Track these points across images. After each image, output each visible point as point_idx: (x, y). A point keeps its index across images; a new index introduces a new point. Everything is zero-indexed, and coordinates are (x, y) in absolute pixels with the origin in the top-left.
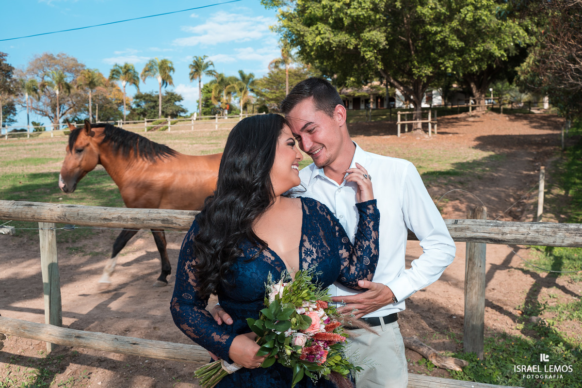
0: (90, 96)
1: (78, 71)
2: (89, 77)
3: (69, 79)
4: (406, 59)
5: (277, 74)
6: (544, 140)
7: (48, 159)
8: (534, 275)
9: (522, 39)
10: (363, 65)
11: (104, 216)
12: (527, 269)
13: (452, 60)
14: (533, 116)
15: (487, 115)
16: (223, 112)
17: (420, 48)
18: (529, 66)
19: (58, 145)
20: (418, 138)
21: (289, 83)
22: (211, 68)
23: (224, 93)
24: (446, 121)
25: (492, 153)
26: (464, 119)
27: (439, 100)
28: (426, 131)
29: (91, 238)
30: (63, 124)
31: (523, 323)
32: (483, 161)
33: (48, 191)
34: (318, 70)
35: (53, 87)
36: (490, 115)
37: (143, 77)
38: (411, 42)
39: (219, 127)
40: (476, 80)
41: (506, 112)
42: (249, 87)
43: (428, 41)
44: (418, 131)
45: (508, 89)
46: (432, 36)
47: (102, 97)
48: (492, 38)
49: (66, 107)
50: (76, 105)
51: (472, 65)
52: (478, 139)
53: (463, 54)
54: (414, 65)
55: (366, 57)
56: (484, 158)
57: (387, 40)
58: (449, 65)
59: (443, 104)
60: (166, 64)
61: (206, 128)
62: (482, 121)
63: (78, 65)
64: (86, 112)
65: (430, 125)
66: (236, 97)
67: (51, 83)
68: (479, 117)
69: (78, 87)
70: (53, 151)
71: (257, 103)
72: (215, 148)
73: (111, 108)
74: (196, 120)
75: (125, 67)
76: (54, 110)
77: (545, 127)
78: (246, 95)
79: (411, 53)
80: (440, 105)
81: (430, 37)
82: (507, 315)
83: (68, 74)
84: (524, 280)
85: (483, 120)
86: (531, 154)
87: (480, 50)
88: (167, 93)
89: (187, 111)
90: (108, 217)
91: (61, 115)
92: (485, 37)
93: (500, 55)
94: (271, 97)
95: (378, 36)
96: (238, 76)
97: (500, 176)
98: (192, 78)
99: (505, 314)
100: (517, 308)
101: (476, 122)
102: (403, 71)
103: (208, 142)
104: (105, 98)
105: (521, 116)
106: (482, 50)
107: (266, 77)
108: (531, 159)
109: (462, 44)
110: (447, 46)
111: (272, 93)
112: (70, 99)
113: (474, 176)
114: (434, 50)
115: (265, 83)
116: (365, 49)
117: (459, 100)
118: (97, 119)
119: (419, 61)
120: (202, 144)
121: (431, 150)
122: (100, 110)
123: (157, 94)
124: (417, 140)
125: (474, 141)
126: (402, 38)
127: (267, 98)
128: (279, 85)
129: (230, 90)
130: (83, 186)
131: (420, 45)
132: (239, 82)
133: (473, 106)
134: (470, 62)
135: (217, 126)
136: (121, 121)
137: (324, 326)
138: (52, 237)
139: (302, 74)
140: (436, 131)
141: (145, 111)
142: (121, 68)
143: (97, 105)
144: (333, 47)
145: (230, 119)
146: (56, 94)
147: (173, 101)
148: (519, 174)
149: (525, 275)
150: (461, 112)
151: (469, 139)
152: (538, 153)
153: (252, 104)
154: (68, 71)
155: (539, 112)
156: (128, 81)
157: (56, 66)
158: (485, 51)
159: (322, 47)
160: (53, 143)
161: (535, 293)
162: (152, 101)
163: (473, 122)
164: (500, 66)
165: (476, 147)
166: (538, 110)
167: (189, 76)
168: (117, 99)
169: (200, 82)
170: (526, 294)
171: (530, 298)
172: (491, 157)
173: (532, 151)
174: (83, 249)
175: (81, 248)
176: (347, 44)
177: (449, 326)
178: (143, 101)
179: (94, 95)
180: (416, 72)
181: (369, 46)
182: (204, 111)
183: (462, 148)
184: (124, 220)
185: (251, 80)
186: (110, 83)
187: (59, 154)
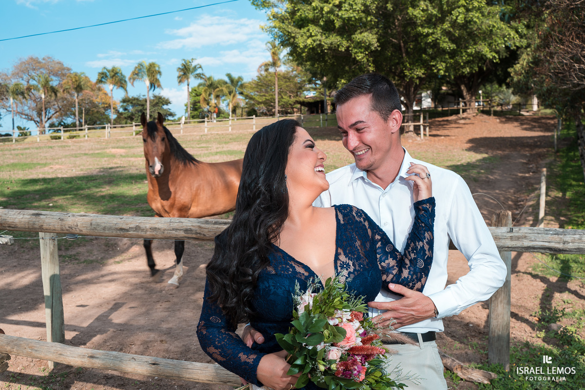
0: (77, 100)
1: (64, 75)
2: (76, 81)
3: (55, 82)
4: (397, 61)
5: (266, 77)
6: (536, 142)
7: (35, 164)
8: (544, 280)
9: (513, 41)
10: (355, 68)
11: (120, 226)
12: (536, 273)
13: (444, 62)
14: (524, 118)
15: (478, 117)
16: (211, 115)
17: (412, 50)
18: (522, 68)
19: (45, 150)
20: (410, 141)
21: (279, 86)
22: (199, 71)
23: (212, 97)
24: (437, 123)
25: (485, 155)
26: (455, 122)
27: (429, 102)
28: (418, 134)
29: (85, 246)
30: (49, 128)
31: (544, 331)
32: (478, 163)
33: (37, 196)
34: (308, 73)
35: (39, 90)
36: (481, 117)
37: (132, 81)
38: (402, 44)
39: (208, 131)
40: (466, 82)
41: (496, 114)
42: (238, 90)
43: (420, 44)
44: (410, 133)
45: (498, 91)
46: (424, 38)
47: (89, 101)
48: (483, 40)
49: (52, 111)
50: (62, 109)
51: (463, 67)
52: (471, 141)
53: (455, 57)
54: (405, 67)
55: (358, 58)
56: (478, 161)
57: (378, 41)
58: (441, 68)
59: (433, 106)
60: (154, 67)
61: (195, 132)
62: (473, 124)
63: (64, 69)
64: (73, 117)
65: (422, 128)
66: (225, 100)
67: (37, 86)
68: (469, 119)
69: (64, 91)
70: (41, 156)
71: (246, 106)
72: (206, 152)
73: (98, 112)
74: (185, 123)
75: (113, 71)
76: (40, 115)
77: (535, 129)
78: (235, 98)
79: (402, 55)
80: (430, 108)
81: (421, 39)
82: (524, 322)
83: (54, 78)
84: (535, 284)
85: (473, 122)
86: (525, 156)
87: (472, 52)
88: (155, 97)
89: (175, 115)
90: (124, 226)
91: (46, 119)
92: (476, 39)
93: (491, 57)
94: (261, 101)
95: (370, 38)
96: (227, 79)
97: (496, 178)
98: (180, 82)
99: (522, 322)
100: (534, 315)
101: (467, 124)
102: (394, 73)
103: (198, 146)
104: (92, 102)
105: (511, 118)
106: (474, 52)
107: (255, 81)
108: (525, 161)
109: (453, 46)
110: (439, 48)
111: (261, 96)
112: (56, 103)
113: (470, 178)
114: (425, 52)
115: (254, 86)
116: (356, 50)
117: (449, 102)
118: (83, 124)
119: (411, 62)
120: (193, 148)
121: (425, 152)
122: (87, 114)
123: (144, 97)
124: (409, 143)
125: (467, 143)
126: (393, 40)
127: (256, 101)
128: (268, 87)
129: (219, 94)
130: (73, 191)
131: (411, 47)
132: (227, 85)
133: (464, 108)
134: (462, 64)
135: (206, 130)
136: (109, 124)
137: (360, 339)
138: (54, 247)
139: (291, 76)
140: (428, 133)
141: (132, 114)
142: (109, 71)
143: (84, 109)
144: (325, 49)
145: (218, 122)
146: (41, 98)
147: (161, 105)
148: (514, 177)
149: (535, 280)
150: (451, 115)
151: (461, 141)
152: (531, 155)
153: (240, 107)
154: (53, 75)
155: (528, 114)
156: (115, 85)
157: (41, 70)
158: (478, 53)
159: (313, 49)
160: (40, 148)
161: (549, 299)
162: (139, 105)
163: (464, 124)
164: (491, 68)
165: (469, 150)
166: (528, 112)
167: (177, 79)
168: (104, 103)
169: (188, 85)
170: (539, 299)
171: (544, 304)
172: (484, 159)
173: (525, 153)
174: (77, 257)
175: (75, 255)
176: (338, 46)
177: (468, 335)
178: (130, 105)
179: (81, 98)
180: (408, 74)
181: (360, 48)
182: (193, 114)
183: (455, 150)
184: (143, 230)
185: (239, 84)
186: (97, 86)
187: (47, 159)
